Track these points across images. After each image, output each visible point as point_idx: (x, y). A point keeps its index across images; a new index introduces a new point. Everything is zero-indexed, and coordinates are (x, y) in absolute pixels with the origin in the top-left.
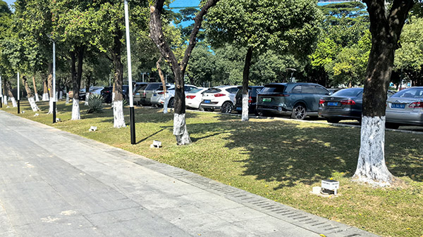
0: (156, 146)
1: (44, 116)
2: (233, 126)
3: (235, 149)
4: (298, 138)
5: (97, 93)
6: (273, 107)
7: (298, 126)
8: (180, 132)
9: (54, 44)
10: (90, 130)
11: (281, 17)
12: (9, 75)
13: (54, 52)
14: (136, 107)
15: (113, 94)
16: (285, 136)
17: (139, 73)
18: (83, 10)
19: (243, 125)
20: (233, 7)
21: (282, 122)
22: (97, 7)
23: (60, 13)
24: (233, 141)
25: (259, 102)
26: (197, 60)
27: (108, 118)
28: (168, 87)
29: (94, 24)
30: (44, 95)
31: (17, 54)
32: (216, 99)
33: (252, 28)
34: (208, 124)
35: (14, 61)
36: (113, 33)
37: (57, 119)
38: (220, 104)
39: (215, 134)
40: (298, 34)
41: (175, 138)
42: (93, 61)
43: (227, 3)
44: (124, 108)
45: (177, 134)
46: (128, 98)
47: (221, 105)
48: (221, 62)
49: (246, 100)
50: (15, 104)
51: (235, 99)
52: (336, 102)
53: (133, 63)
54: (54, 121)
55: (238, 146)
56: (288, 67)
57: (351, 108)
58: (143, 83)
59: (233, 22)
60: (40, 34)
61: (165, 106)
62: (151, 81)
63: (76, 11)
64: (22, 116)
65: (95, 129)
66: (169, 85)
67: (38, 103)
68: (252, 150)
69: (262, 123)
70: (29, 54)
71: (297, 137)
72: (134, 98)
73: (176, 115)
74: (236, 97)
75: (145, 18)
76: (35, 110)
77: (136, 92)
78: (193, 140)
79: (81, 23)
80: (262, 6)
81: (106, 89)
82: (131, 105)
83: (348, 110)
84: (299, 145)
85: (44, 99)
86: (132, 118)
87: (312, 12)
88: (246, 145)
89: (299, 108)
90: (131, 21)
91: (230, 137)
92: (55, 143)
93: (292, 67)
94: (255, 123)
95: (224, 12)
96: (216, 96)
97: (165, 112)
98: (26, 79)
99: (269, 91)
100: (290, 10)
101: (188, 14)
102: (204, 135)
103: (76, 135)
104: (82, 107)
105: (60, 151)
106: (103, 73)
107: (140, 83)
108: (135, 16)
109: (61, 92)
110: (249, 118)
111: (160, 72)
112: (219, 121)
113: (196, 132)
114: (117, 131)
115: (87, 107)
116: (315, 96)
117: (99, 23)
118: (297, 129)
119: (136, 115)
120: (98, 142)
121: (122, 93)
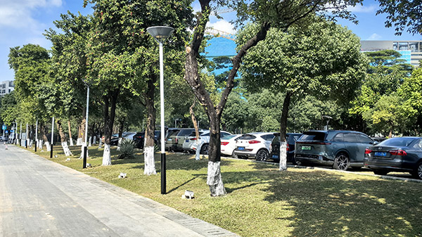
0: (188, 197)
1: (76, 161)
2: (271, 176)
3: (277, 203)
4: (347, 193)
5: (130, 138)
6: (313, 156)
7: (342, 178)
8: (214, 182)
9: (88, 89)
10: (119, 177)
11: (323, 60)
12: (44, 119)
13: (88, 96)
14: (167, 153)
15: (145, 139)
16: (330, 189)
17: (172, 119)
18: (118, 54)
19: (282, 175)
20: (271, 50)
21: (325, 173)
22: (132, 51)
23: (95, 57)
24: (273, 193)
25: (298, 151)
26: (230, 106)
27: (139, 164)
28: (200, 133)
29: (128, 67)
30: (78, 140)
31: (53, 98)
32: (251, 146)
33: (292, 72)
34: (243, 173)
35: (49, 106)
36: (147, 77)
37: (87, 164)
38: (254, 152)
39: (251, 185)
40: (341, 79)
41: (209, 188)
42: (126, 106)
43: (265, 47)
44: (155, 153)
45: (211, 184)
46: (160, 143)
47: (256, 153)
48: (254, 109)
49: (283, 148)
50: (49, 149)
51: (271, 147)
52: (384, 152)
53: (166, 109)
54: (85, 167)
55: (279, 199)
56: (324, 114)
57: (402, 159)
58: (175, 128)
59: (271, 66)
60: (76, 79)
61: (197, 153)
62: (184, 127)
63: (110, 55)
64: (53, 160)
65: (124, 175)
66: (202, 131)
67: (70, 148)
68: (296, 205)
69: (301, 173)
70: (65, 99)
71: (344, 190)
72: (166, 143)
73: (210, 163)
74: (272, 145)
75: (180, 62)
76: (67, 154)
77: (168, 138)
78: (228, 191)
79: (115, 67)
80: (302, 49)
81: (138, 134)
82: (163, 151)
83: (399, 161)
84: (349, 200)
85: (78, 144)
86: (163, 165)
87: (356, 56)
88: (288, 199)
89: (341, 157)
90: (165, 64)
91: (269, 189)
92: (82, 191)
93: (328, 115)
94: (294, 173)
95: (262, 55)
96: (250, 143)
97: (197, 158)
98: (60, 124)
99: (307, 139)
100: (332, 53)
101: (221, 62)
102: (239, 186)
103: (104, 182)
104: (113, 152)
105: (86, 200)
106: (136, 118)
107: (172, 129)
108: (171, 60)
109: (95, 137)
110: (287, 167)
111: (193, 117)
112: (255, 170)
113: (231, 182)
114: (147, 178)
115: (118, 152)
116: (358, 144)
117: (133, 66)
118: (342, 181)
119: (167, 162)
120: (126, 191)
121: (154, 138)
